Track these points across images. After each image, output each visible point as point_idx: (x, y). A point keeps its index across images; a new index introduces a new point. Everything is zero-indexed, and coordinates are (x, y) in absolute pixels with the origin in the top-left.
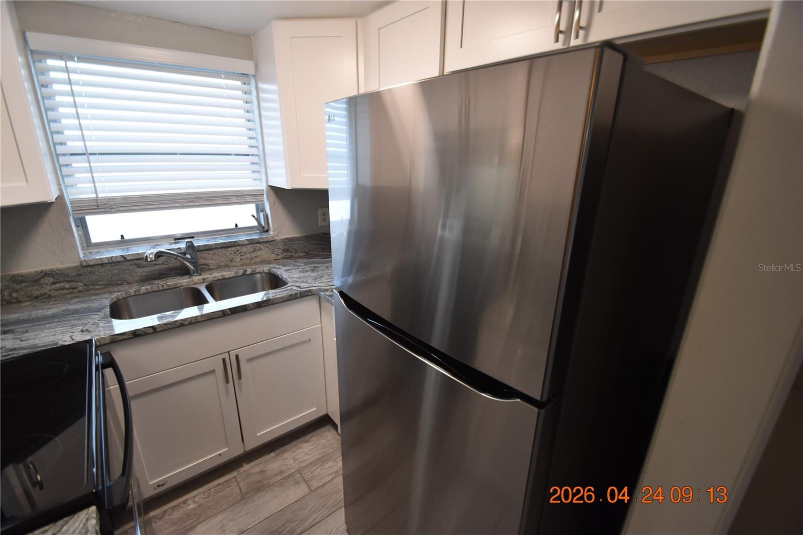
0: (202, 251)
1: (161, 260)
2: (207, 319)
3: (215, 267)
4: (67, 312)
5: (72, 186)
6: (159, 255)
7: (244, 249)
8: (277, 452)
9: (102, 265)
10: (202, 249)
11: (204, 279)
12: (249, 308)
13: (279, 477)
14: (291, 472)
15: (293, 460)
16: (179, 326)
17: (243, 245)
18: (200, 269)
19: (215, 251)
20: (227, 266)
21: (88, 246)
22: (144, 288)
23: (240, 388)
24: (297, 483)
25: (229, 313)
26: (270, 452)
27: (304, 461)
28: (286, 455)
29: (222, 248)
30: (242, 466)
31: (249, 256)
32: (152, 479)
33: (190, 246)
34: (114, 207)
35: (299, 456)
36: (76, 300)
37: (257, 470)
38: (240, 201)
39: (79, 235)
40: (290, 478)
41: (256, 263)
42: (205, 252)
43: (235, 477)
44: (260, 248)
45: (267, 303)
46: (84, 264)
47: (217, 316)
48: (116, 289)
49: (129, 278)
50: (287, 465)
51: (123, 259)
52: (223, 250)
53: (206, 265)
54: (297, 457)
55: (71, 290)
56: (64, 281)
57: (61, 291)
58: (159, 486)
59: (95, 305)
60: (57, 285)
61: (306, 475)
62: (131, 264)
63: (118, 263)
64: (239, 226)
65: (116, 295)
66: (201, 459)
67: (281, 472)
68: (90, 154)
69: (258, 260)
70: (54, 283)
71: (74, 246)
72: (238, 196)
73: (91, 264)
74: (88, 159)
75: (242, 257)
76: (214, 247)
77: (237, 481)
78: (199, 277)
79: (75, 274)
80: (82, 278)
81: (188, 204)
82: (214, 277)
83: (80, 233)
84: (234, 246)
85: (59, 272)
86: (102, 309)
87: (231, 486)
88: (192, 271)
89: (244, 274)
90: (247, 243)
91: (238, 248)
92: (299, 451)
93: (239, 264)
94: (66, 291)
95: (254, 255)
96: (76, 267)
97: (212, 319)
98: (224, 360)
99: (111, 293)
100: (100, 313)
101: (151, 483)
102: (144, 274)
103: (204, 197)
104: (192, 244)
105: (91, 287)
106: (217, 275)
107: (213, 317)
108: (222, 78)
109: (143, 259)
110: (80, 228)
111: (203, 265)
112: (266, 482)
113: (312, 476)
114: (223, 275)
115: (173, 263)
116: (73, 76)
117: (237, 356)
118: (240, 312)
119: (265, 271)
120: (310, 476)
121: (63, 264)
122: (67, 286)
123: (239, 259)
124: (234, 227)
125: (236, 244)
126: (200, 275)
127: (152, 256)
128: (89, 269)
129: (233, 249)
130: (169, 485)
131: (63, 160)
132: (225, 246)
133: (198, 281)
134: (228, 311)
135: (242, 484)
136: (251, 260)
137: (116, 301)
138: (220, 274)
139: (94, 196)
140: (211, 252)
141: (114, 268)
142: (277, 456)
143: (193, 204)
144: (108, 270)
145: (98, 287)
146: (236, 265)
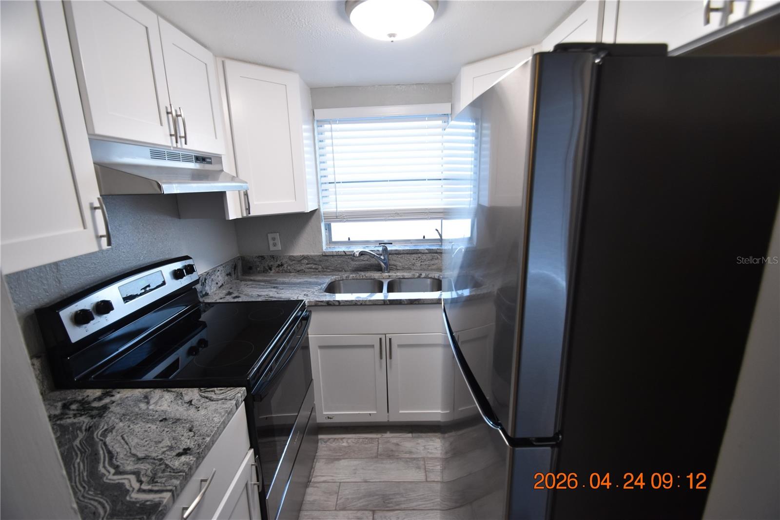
0: (393, 254)
1: (366, 257)
2: (372, 304)
3: (401, 268)
4: (306, 283)
5: (327, 203)
6: (362, 254)
7: (424, 257)
8: (414, 435)
9: (333, 256)
10: (393, 252)
11: (389, 276)
12: (403, 303)
13: (407, 456)
14: (418, 457)
15: (423, 448)
16: (354, 305)
17: (423, 253)
18: (389, 268)
19: (402, 255)
20: (409, 269)
21: (330, 243)
22: (351, 275)
23: (391, 367)
24: (419, 468)
25: (388, 303)
26: (409, 433)
27: (431, 453)
28: (420, 441)
29: (407, 254)
30: (385, 432)
31: (427, 263)
32: (325, 411)
33: (385, 250)
34: (345, 218)
35: (429, 447)
36: (315, 276)
37: (395, 441)
38: (426, 217)
39: (326, 235)
40: (415, 461)
41: (432, 270)
42: (395, 255)
43: (378, 438)
44: (438, 258)
45: (418, 302)
46: (324, 254)
47: (379, 303)
48: (337, 273)
49: (346, 268)
50: (417, 449)
51: (344, 254)
52: (408, 255)
53: (395, 266)
54: (427, 447)
55: (315, 270)
56: (312, 263)
57: (310, 270)
58: (329, 418)
59: (320, 281)
60: (309, 265)
61: (428, 465)
62: (349, 258)
63: (341, 256)
64: (426, 238)
65: (335, 277)
66: (357, 411)
67: (411, 452)
68: (337, 183)
69: (434, 267)
70: (307, 264)
71: (321, 242)
72: (426, 213)
73: (327, 254)
74: (335, 186)
75: (422, 263)
76: (402, 252)
77: (378, 442)
78: (387, 274)
79: (318, 259)
80: (321, 263)
81: (390, 218)
82: (397, 276)
83: (327, 234)
84: (417, 253)
85: (311, 257)
86: (322, 284)
87: (373, 443)
88: (384, 268)
89: (419, 277)
90: (427, 251)
91: (420, 255)
92: (431, 443)
93: (419, 268)
94: (312, 270)
95: (432, 262)
96: (320, 255)
97: (376, 305)
98: (381, 339)
99: (333, 275)
100: (319, 286)
101: (326, 413)
102: (355, 266)
103: (400, 213)
104: (386, 248)
105: (325, 270)
106: (400, 274)
107: (377, 303)
108: (426, 120)
109: (352, 255)
110: (327, 231)
111: (393, 265)
112: (396, 454)
113: (432, 469)
114: (403, 275)
115: (373, 261)
116: (334, 134)
117: (390, 339)
118: (396, 304)
119: (436, 278)
120: (431, 468)
121: (314, 253)
122: (313, 267)
123: (419, 265)
124: (422, 238)
125: (418, 252)
126: (389, 272)
127: (357, 254)
128: (326, 258)
129: (416, 255)
130: (336, 420)
131: (324, 187)
132: (410, 252)
133: (385, 277)
134: (388, 301)
135: (380, 446)
136: (429, 266)
137: (334, 282)
138: (402, 274)
139: (335, 210)
140: (399, 256)
141: (339, 259)
142: (413, 437)
143: (393, 218)
144: (336, 260)
145: (329, 271)
146: (416, 268)
